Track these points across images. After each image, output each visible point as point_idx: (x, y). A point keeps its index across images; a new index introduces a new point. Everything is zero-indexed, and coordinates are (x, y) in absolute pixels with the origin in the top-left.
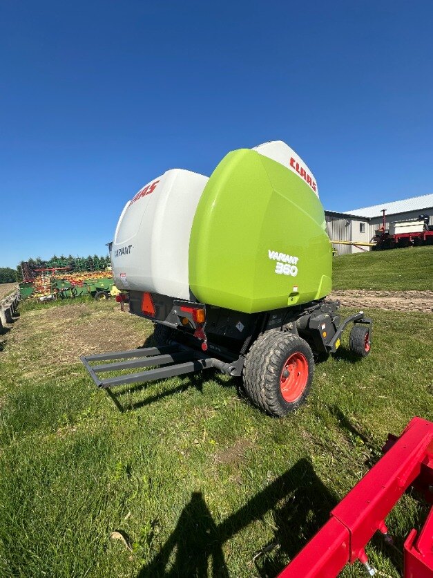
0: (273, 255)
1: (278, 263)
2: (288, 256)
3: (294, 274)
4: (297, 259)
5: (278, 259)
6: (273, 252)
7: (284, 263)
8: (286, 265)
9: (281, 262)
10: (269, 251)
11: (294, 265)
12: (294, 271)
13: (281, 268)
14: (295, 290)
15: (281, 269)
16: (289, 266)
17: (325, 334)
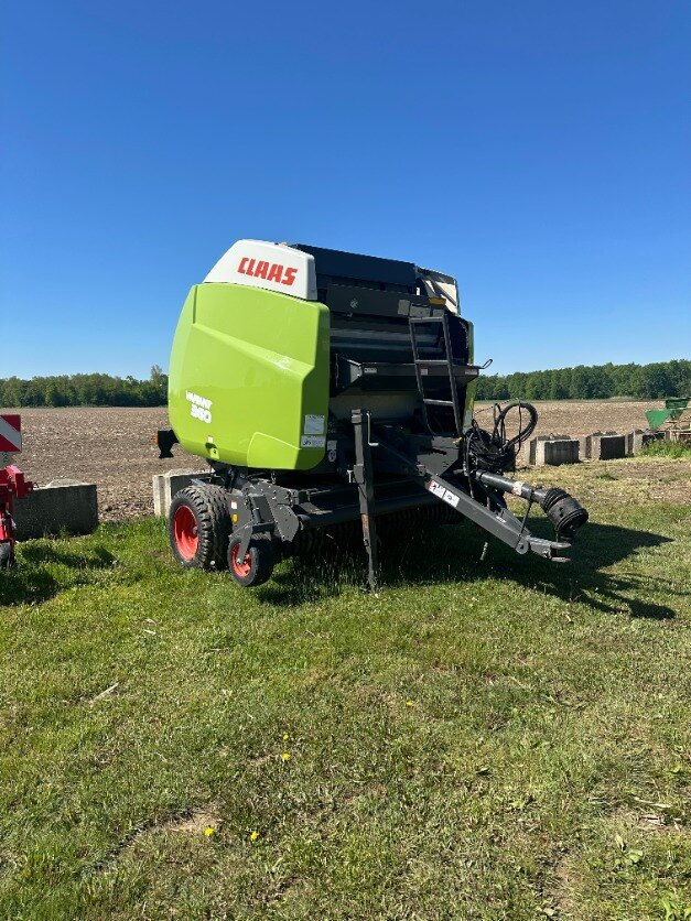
0: (190, 396)
1: (193, 406)
2: (201, 398)
3: (208, 421)
4: (209, 402)
5: (193, 401)
6: (189, 393)
7: (198, 406)
8: (200, 409)
9: (195, 404)
10: (187, 392)
11: (207, 409)
12: (208, 417)
14: (211, 441)
15: (196, 412)
16: (203, 410)
17: (235, 518)
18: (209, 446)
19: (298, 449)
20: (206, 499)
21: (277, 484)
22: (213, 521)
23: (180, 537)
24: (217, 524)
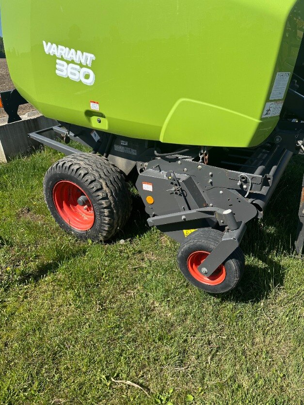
0: (50, 49)
1: (58, 61)
2: (73, 51)
3: (90, 81)
4: (91, 57)
5: (58, 55)
6: (49, 44)
7: (68, 62)
8: (71, 65)
9: (62, 59)
10: (44, 43)
11: (87, 66)
12: (87, 77)
13: (64, 68)
14: (95, 107)
15: (64, 70)
16: (78, 67)
17: (149, 200)
18: (89, 114)
19: (257, 121)
20: (97, 175)
21: (210, 163)
22: (110, 198)
23: (61, 207)
24: (115, 201)
